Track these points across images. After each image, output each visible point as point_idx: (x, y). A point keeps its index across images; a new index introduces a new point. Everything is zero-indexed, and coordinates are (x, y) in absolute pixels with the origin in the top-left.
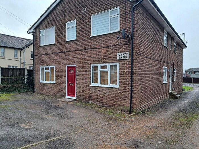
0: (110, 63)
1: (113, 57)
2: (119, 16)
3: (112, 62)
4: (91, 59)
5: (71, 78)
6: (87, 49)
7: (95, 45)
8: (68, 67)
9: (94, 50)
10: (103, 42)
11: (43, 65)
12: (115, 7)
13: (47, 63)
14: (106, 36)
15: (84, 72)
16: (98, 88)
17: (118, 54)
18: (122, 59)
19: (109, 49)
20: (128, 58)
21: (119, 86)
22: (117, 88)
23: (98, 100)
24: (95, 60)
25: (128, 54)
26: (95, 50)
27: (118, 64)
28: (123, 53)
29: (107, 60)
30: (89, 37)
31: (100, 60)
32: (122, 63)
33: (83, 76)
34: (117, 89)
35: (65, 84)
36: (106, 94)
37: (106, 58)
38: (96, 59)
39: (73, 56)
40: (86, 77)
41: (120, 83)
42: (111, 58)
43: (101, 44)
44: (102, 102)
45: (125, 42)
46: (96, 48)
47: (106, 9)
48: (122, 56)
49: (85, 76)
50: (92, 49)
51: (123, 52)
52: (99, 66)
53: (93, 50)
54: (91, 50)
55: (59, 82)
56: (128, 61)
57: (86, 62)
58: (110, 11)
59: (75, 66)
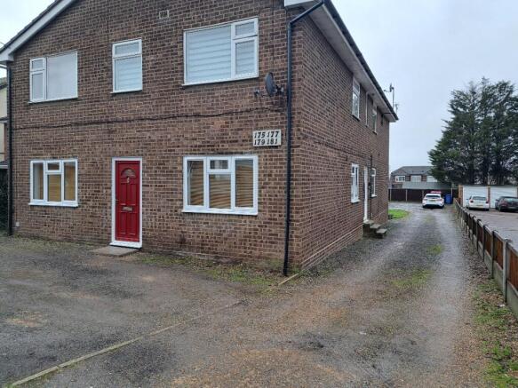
0: (236, 153)
1: (243, 141)
2: (256, 40)
3: (242, 153)
4: (185, 143)
5: (127, 193)
6: (174, 117)
7: (195, 106)
8: (118, 163)
9: (193, 119)
10: (217, 100)
11: (39, 155)
12: (246, 16)
13: (53, 152)
14: (224, 86)
15: (164, 176)
16: (205, 217)
17: (254, 132)
18: (266, 144)
19: (231, 119)
20: (279, 143)
21: (259, 211)
22: (252, 216)
23: (202, 247)
24: (196, 146)
25: (280, 134)
26: (196, 121)
27: (255, 158)
28: (267, 132)
29: (226, 146)
30: (179, 86)
31: (208, 146)
32: (266, 156)
33: (161, 186)
34: (254, 219)
35: (110, 208)
36: (224, 231)
37: (224, 142)
38: (198, 144)
39: (134, 133)
40: (172, 189)
41: (259, 203)
42: (237, 141)
43: (212, 105)
44: (214, 253)
45: (272, 103)
46: (197, 115)
47: (225, 20)
48: (266, 139)
49: (169, 186)
50: (187, 116)
51: (266, 128)
52: (207, 160)
53: (189, 119)
54: (184, 119)
55: (91, 203)
56: (278, 151)
57: (171, 151)
58: (233, 26)
59: (140, 159)
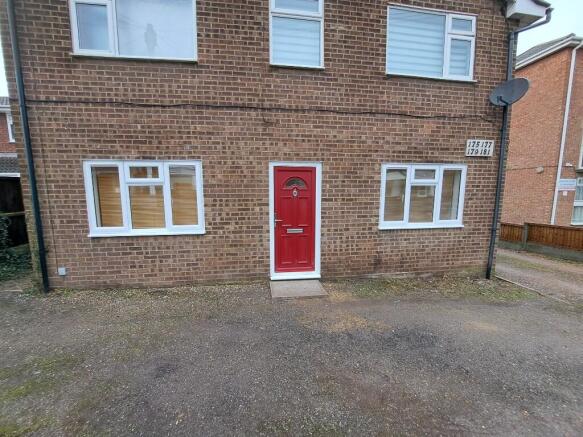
0: (446, 162)
1: (455, 149)
2: (473, 40)
3: (452, 162)
4: (386, 147)
5: (295, 208)
6: (371, 113)
7: (400, 103)
8: (278, 170)
9: (398, 118)
10: (429, 100)
11: (110, 152)
14: (437, 85)
17: (469, 141)
18: (479, 155)
19: (443, 123)
20: (491, 154)
21: (464, 223)
24: (400, 152)
25: (493, 145)
26: (401, 121)
27: (464, 168)
28: (481, 141)
29: (436, 154)
30: (380, 74)
31: (415, 152)
32: (476, 167)
34: (459, 231)
36: (427, 246)
37: (434, 149)
38: (403, 149)
42: (447, 149)
43: (422, 104)
46: (403, 115)
48: (480, 149)
49: (363, 199)
50: (389, 114)
51: (483, 138)
52: (411, 169)
53: (391, 118)
54: (386, 117)
57: (366, 156)
58: (450, 17)
